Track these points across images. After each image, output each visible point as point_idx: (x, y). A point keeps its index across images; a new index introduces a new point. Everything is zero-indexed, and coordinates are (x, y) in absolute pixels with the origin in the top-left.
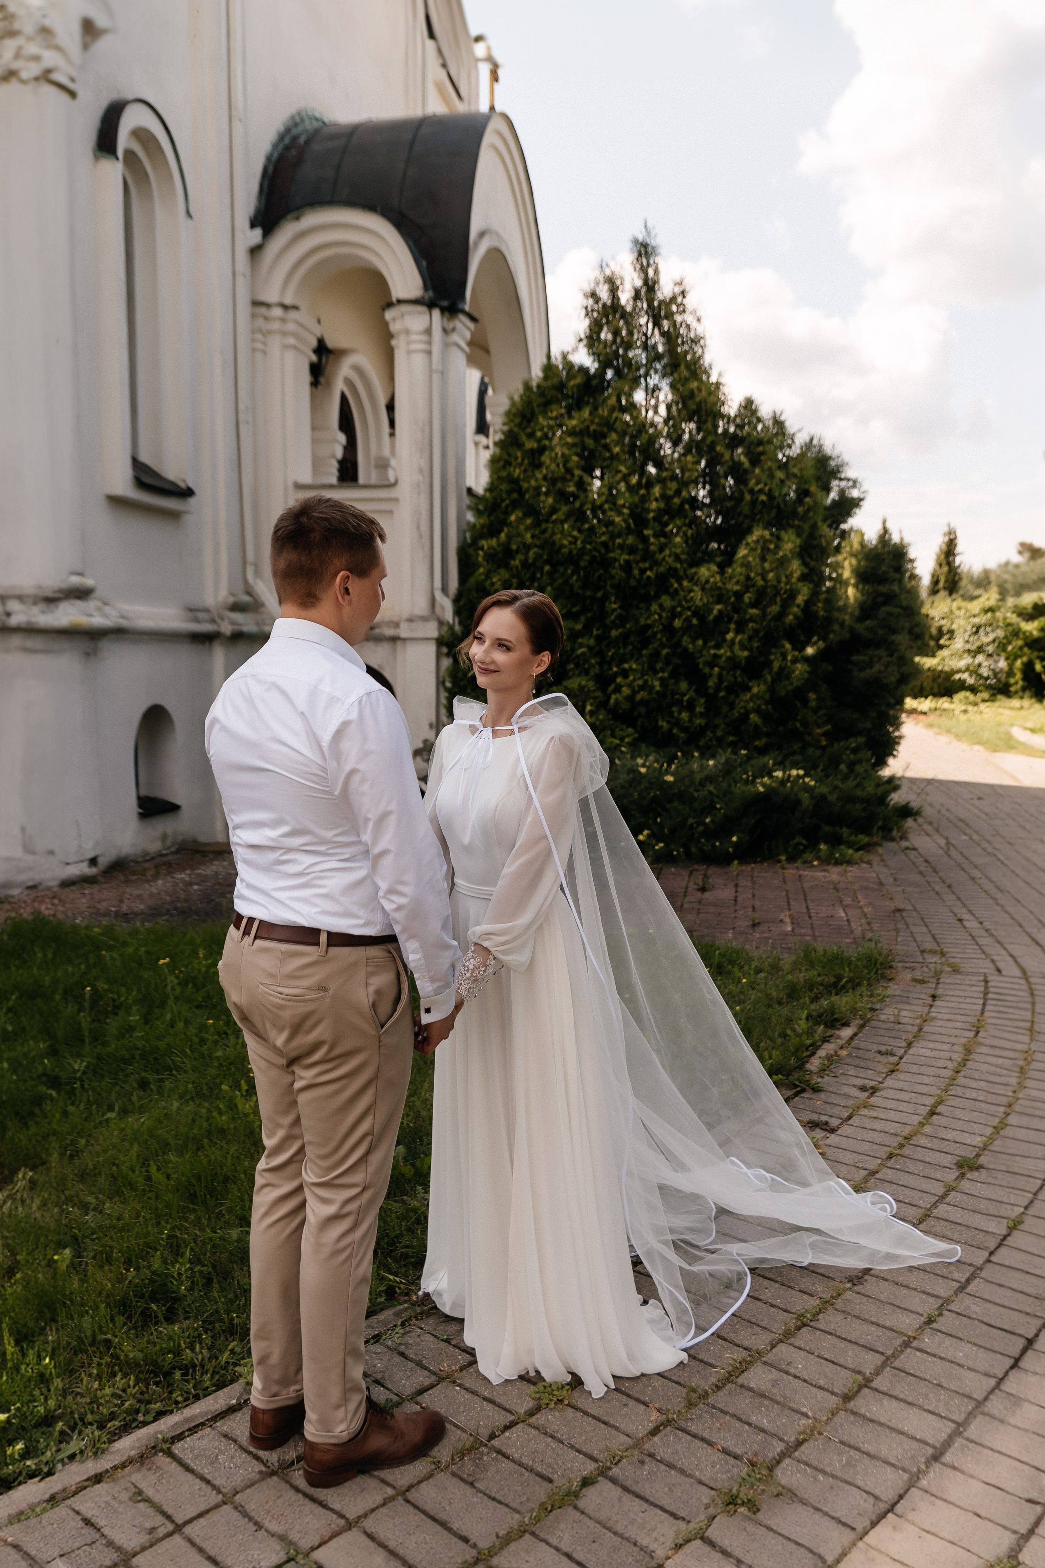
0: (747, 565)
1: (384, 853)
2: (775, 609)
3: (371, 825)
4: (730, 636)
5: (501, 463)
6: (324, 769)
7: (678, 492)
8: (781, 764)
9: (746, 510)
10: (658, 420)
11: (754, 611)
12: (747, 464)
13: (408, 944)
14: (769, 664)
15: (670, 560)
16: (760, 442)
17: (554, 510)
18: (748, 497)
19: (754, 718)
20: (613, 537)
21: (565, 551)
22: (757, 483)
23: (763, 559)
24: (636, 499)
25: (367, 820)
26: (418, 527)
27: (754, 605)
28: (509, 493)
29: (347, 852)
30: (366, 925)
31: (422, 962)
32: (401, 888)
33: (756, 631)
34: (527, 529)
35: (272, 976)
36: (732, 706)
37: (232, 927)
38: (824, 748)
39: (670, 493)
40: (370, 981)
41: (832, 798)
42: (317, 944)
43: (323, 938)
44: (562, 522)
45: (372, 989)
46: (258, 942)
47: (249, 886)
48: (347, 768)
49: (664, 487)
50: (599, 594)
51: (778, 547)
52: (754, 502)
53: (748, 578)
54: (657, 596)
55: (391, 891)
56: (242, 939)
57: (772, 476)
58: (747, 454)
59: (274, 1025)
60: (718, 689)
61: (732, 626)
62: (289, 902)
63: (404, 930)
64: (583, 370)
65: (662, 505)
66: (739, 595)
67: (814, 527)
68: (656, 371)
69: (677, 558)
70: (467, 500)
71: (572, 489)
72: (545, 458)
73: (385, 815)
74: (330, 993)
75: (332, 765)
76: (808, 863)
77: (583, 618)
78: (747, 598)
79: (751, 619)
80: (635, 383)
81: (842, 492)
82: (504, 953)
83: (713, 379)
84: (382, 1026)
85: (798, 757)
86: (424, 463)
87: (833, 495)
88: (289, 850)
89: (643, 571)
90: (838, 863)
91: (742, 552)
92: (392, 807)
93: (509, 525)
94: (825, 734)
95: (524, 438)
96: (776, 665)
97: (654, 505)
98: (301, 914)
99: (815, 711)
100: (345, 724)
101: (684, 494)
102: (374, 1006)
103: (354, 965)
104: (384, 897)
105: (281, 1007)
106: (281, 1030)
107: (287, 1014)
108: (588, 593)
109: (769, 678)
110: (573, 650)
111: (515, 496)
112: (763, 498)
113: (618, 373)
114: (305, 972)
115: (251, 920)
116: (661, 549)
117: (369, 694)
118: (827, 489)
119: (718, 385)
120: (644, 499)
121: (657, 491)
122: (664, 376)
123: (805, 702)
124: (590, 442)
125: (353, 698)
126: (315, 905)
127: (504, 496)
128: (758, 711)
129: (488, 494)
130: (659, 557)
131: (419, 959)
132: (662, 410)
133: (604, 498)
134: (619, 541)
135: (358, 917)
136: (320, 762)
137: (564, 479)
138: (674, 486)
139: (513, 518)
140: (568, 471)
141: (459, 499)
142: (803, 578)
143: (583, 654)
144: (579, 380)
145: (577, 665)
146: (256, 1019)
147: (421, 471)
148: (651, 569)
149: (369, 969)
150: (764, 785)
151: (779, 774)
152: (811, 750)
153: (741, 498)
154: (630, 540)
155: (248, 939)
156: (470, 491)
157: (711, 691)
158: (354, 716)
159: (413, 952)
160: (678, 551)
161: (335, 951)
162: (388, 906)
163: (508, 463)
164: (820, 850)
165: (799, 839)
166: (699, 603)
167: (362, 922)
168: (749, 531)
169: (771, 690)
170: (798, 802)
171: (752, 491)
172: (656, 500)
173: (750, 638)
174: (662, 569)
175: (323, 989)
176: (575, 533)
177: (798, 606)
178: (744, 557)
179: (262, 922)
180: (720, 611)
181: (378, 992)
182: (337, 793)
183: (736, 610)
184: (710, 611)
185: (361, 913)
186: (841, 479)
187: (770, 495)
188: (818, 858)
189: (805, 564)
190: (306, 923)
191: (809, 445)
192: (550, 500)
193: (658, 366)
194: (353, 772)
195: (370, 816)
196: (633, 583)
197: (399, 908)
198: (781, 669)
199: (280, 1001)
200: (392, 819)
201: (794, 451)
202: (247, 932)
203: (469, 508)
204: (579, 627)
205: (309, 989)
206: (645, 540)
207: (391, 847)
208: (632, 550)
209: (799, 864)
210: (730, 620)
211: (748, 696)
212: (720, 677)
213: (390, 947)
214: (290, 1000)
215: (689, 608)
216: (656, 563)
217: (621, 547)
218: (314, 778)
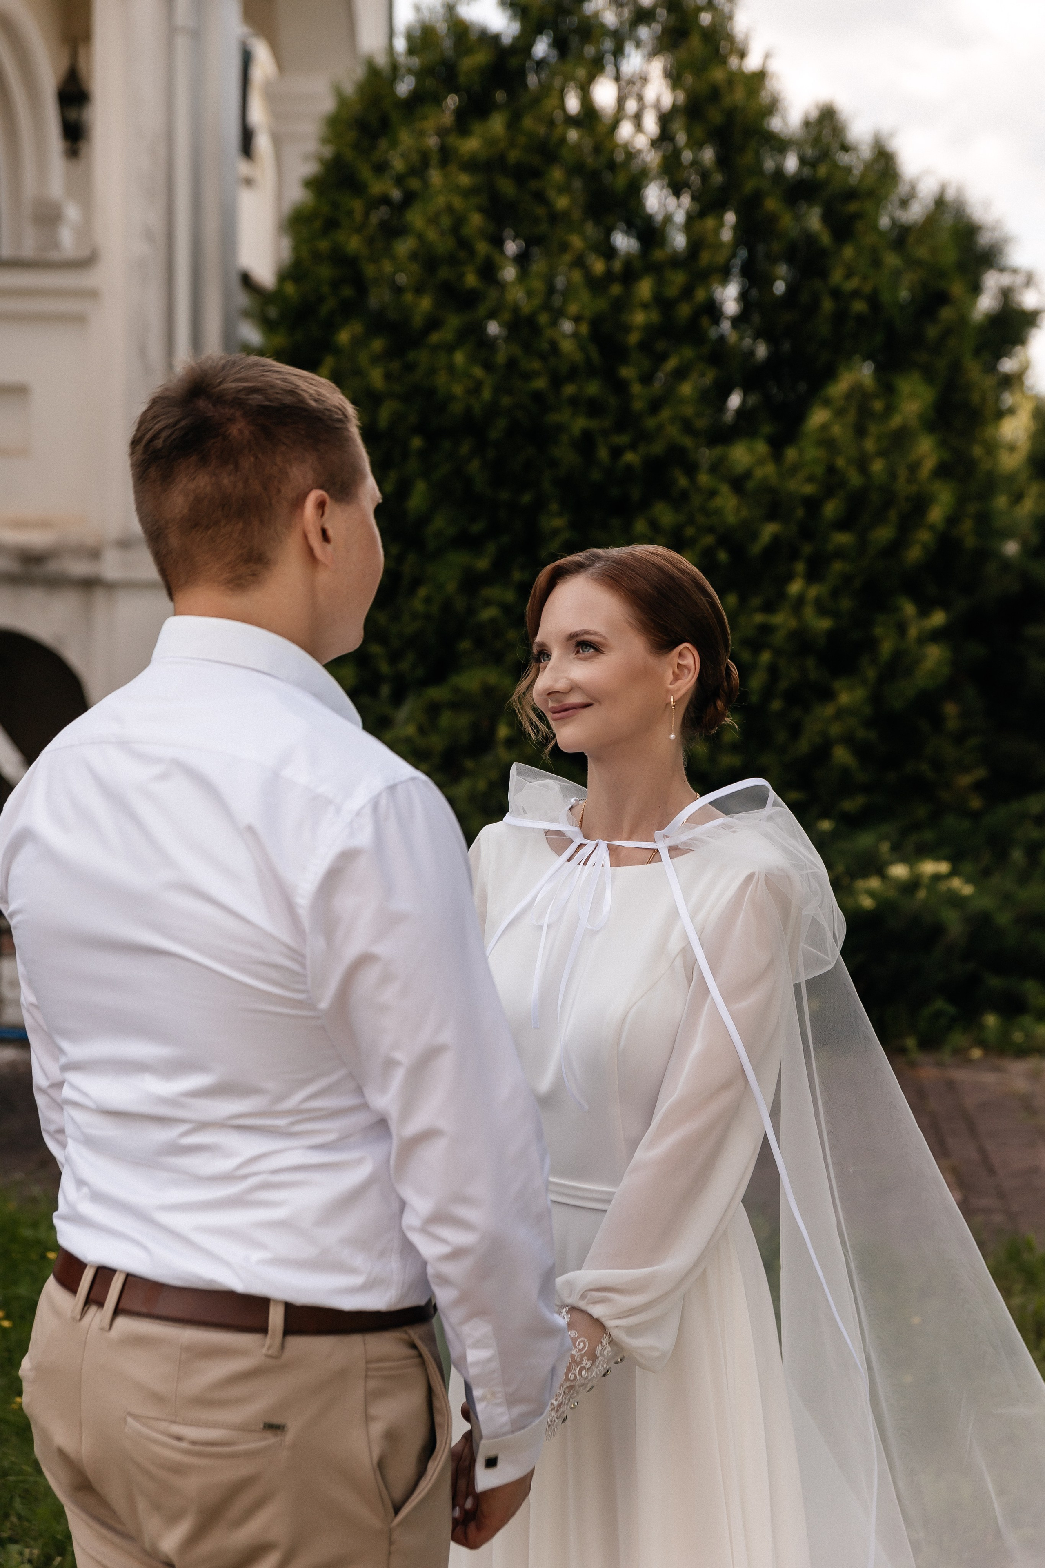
0: (828, 443)
1: (427, 1135)
2: (884, 534)
3: (398, 1077)
4: (795, 587)
5: (318, 224)
6: (297, 955)
7: (687, 292)
8: (900, 853)
9: (824, 329)
10: (641, 142)
11: (843, 539)
12: (826, 239)
13: (466, 1329)
14: (870, 645)
15: (673, 432)
16: (852, 194)
17: (433, 323)
18: (827, 305)
19: (841, 755)
20: (557, 382)
21: (457, 408)
22: (849, 275)
23: (860, 431)
24: (602, 304)
25: (390, 1064)
26: (142, 352)
27: (843, 524)
28: (335, 285)
29: (332, 1129)
30: (366, 1288)
31: (495, 1365)
32: (463, 1212)
33: (847, 579)
34: (375, 360)
35: (158, 1398)
36: (795, 730)
37: (51, 1286)
38: (976, 816)
39: (671, 293)
40: (373, 1411)
41: (1004, 919)
42: (262, 1329)
43: (276, 1318)
44: (450, 349)
45: (377, 1428)
46: (124, 1323)
47: (98, 1197)
48: (351, 951)
49: (660, 282)
50: (526, 498)
51: (890, 409)
52: (840, 316)
53: (831, 470)
54: (645, 504)
55: (440, 1217)
56: (84, 1312)
57: (876, 263)
58: (827, 217)
59: (157, 1507)
60: (768, 693)
61: (800, 567)
62: (200, 1239)
63: (459, 1302)
64: (490, 40)
65: (654, 316)
66: (812, 505)
67: (956, 367)
68: (638, 44)
69: (687, 427)
70: (242, 299)
71: (471, 280)
72: (416, 218)
73: (431, 1054)
74: (289, 1436)
75: (316, 945)
76: (961, 1056)
77: (491, 548)
78: (831, 509)
79: (840, 554)
80: (596, 67)
81: (1006, 294)
82: (631, 1331)
83: (752, 63)
84: (397, 1510)
85: (928, 835)
86: (155, 219)
87: (986, 303)
88: (202, 1126)
89: (616, 452)
90: (1022, 1052)
91: (819, 417)
92: (446, 1036)
93: (336, 351)
94: (978, 787)
95: (366, 173)
96: (886, 648)
97: (639, 318)
98: (227, 1264)
99: (959, 738)
100: (347, 857)
101: (700, 295)
102: (381, 1465)
103: (341, 1375)
104: (423, 1230)
105: (178, 1469)
106: (173, 1518)
107: (191, 1485)
108: (504, 495)
109: (871, 674)
110: (471, 611)
111: (348, 292)
112: (859, 306)
113: (560, 45)
114: (235, 1391)
115: (104, 1273)
116: (655, 406)
117: (392, 788)
118: (976, 289)
119: (760, 76)
120: (620, 305)
121: (645, 288)
122: (655, 53)
123: (937, 721)
124: (507, 187)
125: (360, 798)
126: (259, 1245)
127: (325, 289)
128: (849, 740)
129: (290, 289)
130: (651, 423)
131: (489, 1360)
132: (651, 124)
133: (537, 302)
134: (569, 390)
135: (351, 1270)
136: (286, 936)
137: (452, 260)
138: (678, 279)
139: (344, 337)
140: (464, 244)
141: (227, 296)
142: (943, 471)
143: (493, 621)
144: (480, 58)
145: (479, 643)
146: (115, 1493)
147: (148, 235)
148: (633, 447)
149: (372, 1384)
150: (871, 893)
151: (899, 871)
152: (950, 821)
153: (814, 307)
154: (593, 388)
155: (98, 1317)
156: (246, 280)
157: (754, 699)
158: (364, 838)
159: (477, 1345)
160: (689, 411)
161: (300, 1344)
162: (428, 1249)
163: (331, 225)
164: (982, 1027)
165: (940, 1004)
166: (731, 519)
167: (359, 1280)
168: (829, 374)
169: (876, 699)
170: (937, 930)
171: (836, 293)
172: (645, 306)
173: (835, 593)
174: (657, 448)
175: (274, 1428)
176: (478, 372)
177: (932, 528)
178: (824, 427)
179: (130, 1279)
180: (776, 540)
181: (391, 1436)
182: (324, 1005)
183: (807, 532)
184: (754, 535)
185: (359, 1260)
186: (1002, 270)
187: (874, 300)
188: (982, 1043)
189: (943, 443)
190: (239, 1286)
191: (940, 202)
192: (425, 304)
193: (644, 32)
194: (363, 961)
195: (398, 1056)
196: (596, 475)
197: (457, 1254)
198: (898, 655)
199: (178, 1457)
200: (446, 1064)
201: (916, 212)
202: (94, 1299)
203: (246, 314)
204: (483, 564)
205: (244, 1428)
206: (620, 387)
207: (442, 1124)
208: (594, 408)
209: (946, 1055)
210: (794, 555)
211: (829, 710)
212: (773, 671)
213: (415, 1333)
214: (200, 1454)
215: (711, 529)
216: (642, 437)
217: (574, 402)
218: (274, 974)
